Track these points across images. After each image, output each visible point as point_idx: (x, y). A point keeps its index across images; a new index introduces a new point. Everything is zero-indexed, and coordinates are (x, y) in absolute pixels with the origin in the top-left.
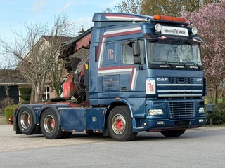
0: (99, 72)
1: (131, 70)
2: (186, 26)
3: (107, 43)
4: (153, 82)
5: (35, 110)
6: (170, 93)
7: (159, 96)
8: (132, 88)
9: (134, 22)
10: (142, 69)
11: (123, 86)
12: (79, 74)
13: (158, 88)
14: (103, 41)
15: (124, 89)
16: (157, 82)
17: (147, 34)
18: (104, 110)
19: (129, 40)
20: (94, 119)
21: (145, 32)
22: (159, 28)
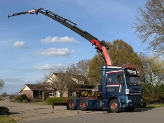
1: (119, 85)
2: (135, 70)
4: (128, 90)
6: (133, 94)
7: (130, 95)
8: (119, 92)
9: (118, 69)
13: (130, 92)
18: (107, 100)
21: (124, 72)
22: (129, 71)
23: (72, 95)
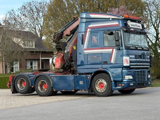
0: (85, 51)
1: (111, 50)
3: (91, 32)
5: (30, 77)
6: (135, 65)
7: (131, 67)
8: (112, 62)
9: (111, 19)
10: (119, 49)
11: (105, 61)
12: (68, 52)
13: (131, 62)
14: (88, 31)
15: (106, 63)
16: (130, 58)
17: (123, 27)
18: (89, 76)
19: (109, 30)
20: (81, 83)
21: (121, 26)
22: (130, 23)
23: (12, 70)
